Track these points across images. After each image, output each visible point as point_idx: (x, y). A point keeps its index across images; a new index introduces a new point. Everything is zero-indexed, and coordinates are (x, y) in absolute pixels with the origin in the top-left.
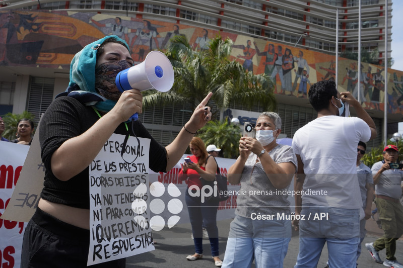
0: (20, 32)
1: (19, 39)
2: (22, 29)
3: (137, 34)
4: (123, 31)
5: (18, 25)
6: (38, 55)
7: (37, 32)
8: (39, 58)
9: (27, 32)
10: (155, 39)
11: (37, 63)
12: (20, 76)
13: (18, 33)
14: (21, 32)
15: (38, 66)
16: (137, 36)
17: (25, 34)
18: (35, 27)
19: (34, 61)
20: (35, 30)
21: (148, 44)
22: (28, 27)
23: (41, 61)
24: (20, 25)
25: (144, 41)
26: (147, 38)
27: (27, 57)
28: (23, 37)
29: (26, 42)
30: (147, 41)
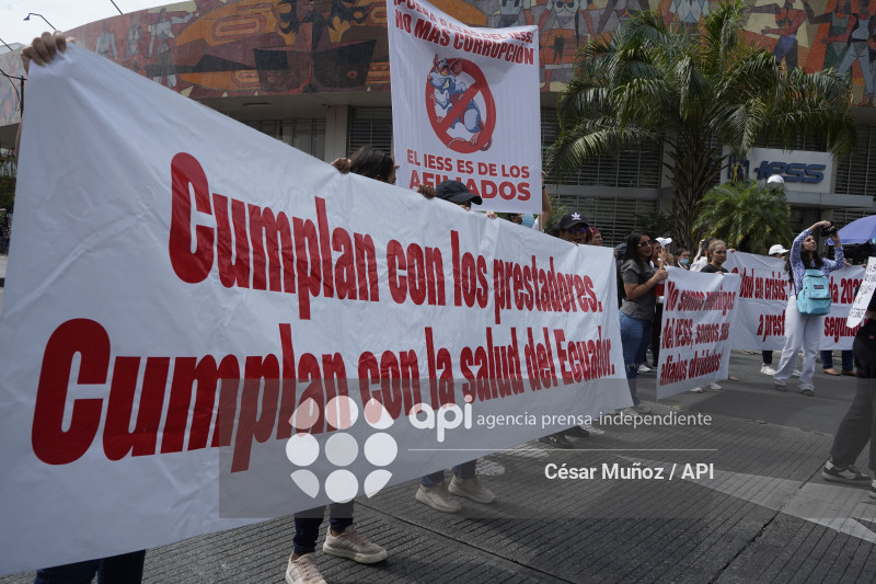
0: (333, 28)
1: (332, 41)
2: (336, 20)
3: (549, 7)
4: (520, 4)
5: (328, 14)
6: (368, 68)
7: (364, 24)
8: (370, 73)
9: (346, 26)
10: (586, 13)
11: (367, 82)
12: (333, 108)
13: (330, 30)
14: (336, 27)
15: (369, 89)
16: (548, 13)
17: (343, 30)
18: (358, 15)
19: (362, 79)
20: (359, 21)
21: (571, 25)
22: (346, 15)
23: (374, 79)
24: (332, 15)
25: (563, 21)
26: (568, 14)
27: (349, 74)
28: (340, 37)
29: (346, 44)
30: (570, 18)
